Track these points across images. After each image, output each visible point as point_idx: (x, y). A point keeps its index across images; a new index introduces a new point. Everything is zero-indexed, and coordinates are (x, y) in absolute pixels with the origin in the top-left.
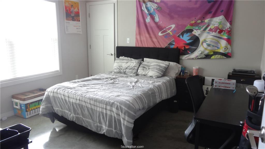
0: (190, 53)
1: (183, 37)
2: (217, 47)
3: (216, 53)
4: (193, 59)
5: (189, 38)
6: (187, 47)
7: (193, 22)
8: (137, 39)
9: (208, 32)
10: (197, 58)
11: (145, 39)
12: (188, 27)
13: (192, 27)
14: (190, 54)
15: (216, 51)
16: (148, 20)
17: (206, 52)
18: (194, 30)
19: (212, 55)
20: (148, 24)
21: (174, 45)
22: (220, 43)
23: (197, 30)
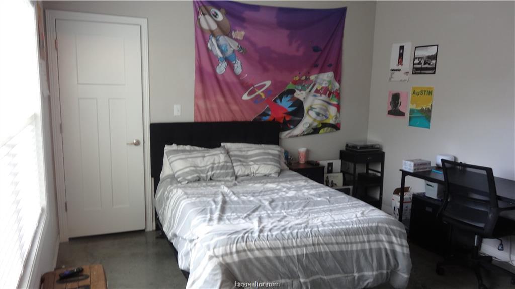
0: (292, 127)
1: (281, 102)
2: (326, 117)
3: (324, 125)
4: (297, 136)
5: (290, 103)
6: (287, 119)
7: (297, 78)
8: (197, 105)
9: (315, 94)
10: (304, 134)
11: (215, 106)
12: (290, 87)
13: (294, 86)
14: (291, 129)
15: (325, 122)
16: (221, 69)
17: (315, 124)
18: (297, 91)
19: (320, 129)
20: (221, 78)
21: (269, 115)
22: (328, 111)
23: (300, 91)
